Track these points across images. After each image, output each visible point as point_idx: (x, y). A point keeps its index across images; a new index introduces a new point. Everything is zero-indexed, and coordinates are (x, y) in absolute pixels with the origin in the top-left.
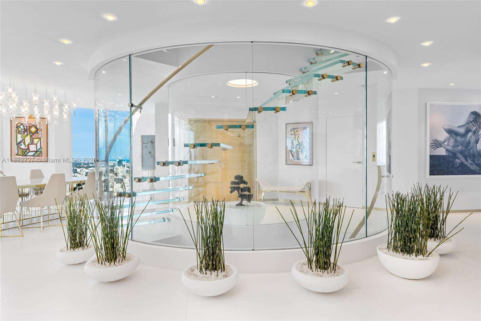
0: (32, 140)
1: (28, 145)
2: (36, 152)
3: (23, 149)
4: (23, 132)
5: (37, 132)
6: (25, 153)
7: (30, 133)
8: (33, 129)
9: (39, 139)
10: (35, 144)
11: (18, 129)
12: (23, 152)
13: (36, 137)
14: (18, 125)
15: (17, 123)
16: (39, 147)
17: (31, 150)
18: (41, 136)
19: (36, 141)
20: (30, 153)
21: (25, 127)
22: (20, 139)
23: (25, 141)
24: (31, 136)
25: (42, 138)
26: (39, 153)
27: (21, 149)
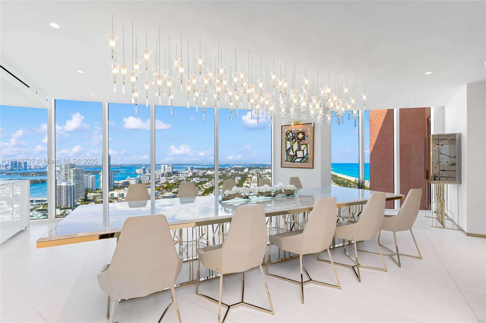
0: (299, 146)
1: (296, 151)
2: (303, 158)
3: (291, 156)
4: (292, 139)
5: (303, 138)
6: (293, 159)
7: (297, 140)
8: (300, 136)
9: (306, 145)
10: (302, 150)
11: (287, 136)
12: (291, 158)
13: (303, 143)
14: (288, 132)
15: (286, 131)
16: (305, 153)
17: (298, 156)
18: (307, 142)
19: (303, 147)
20: (297, 159)
21: (294, 134)
22: (289, 146)
23: (293, 148)
24: (298, 143)
25: (308, 145)
26: (305, 159)
27: (290, 155)
